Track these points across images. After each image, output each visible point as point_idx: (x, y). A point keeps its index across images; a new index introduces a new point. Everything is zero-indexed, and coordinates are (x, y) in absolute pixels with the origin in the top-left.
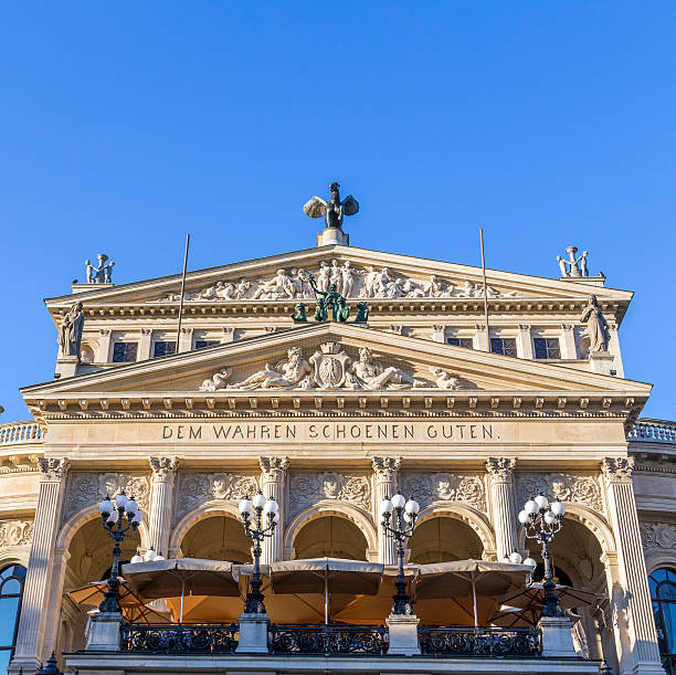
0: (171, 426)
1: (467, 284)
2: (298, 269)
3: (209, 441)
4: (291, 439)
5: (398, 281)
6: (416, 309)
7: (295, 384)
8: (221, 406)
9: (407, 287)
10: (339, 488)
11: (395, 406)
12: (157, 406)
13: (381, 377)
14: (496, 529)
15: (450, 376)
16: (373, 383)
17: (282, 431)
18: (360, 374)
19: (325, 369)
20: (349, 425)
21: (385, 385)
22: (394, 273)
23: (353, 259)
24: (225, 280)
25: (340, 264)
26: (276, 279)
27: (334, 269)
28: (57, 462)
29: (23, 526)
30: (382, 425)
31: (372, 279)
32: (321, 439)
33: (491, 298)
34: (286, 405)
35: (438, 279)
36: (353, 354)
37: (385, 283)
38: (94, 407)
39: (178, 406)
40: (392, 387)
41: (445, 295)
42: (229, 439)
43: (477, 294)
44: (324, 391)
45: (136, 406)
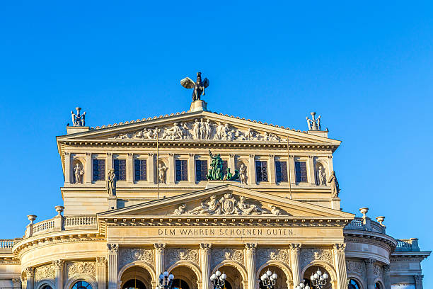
0: (162, 229)
1: (265, 133)
2: (184, 122)
3: (178, 236)
4: (212, 235)
5: (233, 131)
6: (242, 146)
7: (213, 212)
8: (184, 221)
9: (237, 134)
10: (231, 255)
11: (255, 222)
12: (156, 221)
13: (249, 210)
14: (293, 272)
15: (277, 208)
16: (246, 212)
17: (208, 232)
18: (240, 207)
19: (226, 206)
20: (236, 229)
21: (251, 213)
22: (231, 127)
23: (211, 119)
24: (147, 128)
25: (205, 120)
26: (174, 128)
27: (202, 123)
28: (115, 245)
29: (84, 264)
30: (249, 229)
31: (220, 129)
32: (224, 235)
33: (277, 142)
34: (211, 221)
35: (252, 131)
36: (238, 198)
37: (227, 132)
38: (129, 221)
39: (165, 221)
40: (253, 214)
41: (255, 139)
42: (187, 236)
43: (270, 138)
44: (226, 215)
45: (147, 221)
